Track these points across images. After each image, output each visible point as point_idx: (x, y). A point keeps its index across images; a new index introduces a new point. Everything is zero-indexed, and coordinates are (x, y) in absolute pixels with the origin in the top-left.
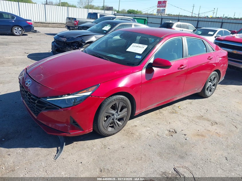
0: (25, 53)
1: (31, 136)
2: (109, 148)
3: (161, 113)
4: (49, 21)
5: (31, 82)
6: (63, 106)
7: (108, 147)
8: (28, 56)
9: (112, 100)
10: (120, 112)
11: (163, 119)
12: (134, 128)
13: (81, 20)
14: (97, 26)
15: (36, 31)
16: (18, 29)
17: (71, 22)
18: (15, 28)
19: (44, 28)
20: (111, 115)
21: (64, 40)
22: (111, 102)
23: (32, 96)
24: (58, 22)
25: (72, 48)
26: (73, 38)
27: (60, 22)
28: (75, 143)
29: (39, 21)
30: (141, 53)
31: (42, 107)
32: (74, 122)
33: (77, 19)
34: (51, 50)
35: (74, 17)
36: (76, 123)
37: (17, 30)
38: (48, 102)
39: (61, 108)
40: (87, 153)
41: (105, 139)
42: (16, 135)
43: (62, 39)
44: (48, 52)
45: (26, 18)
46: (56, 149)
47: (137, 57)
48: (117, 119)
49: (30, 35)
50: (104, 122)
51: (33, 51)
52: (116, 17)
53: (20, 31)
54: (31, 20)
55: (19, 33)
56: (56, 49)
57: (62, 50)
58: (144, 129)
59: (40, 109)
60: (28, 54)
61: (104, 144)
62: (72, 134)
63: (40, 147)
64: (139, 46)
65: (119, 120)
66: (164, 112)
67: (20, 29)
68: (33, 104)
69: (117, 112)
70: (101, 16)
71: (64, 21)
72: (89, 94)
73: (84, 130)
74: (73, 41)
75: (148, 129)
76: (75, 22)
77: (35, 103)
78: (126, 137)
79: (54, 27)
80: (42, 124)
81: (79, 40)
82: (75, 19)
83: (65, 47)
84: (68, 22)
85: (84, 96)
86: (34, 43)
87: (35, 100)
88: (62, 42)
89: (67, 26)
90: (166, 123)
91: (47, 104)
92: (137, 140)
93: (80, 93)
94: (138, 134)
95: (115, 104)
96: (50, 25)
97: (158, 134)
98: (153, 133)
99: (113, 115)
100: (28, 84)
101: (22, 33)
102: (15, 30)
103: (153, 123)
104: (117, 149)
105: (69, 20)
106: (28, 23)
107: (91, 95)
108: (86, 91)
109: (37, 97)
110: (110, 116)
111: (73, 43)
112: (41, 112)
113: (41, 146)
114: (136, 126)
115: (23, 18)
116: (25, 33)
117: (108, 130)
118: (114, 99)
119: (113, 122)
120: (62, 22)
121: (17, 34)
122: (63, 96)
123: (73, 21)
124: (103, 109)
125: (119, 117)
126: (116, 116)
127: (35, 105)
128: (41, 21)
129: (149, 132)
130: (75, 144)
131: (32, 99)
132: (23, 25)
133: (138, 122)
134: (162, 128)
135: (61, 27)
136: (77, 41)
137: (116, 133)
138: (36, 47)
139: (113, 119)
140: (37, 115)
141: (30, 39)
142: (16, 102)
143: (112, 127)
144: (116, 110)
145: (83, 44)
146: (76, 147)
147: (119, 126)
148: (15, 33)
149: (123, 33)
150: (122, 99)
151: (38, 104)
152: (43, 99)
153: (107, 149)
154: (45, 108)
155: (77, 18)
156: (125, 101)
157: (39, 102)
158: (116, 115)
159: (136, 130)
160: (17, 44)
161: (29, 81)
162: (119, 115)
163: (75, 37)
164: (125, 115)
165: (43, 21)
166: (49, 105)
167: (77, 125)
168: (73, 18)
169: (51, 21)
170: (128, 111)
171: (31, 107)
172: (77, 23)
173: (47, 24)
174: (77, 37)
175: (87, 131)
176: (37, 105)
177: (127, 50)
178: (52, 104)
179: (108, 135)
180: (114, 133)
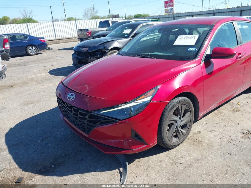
0: (46, 70)
1: (83, 159)
2: (181, 163)
3: (222, 113)
4: (59, 37)
5: (74, 96)
6: (121, 117)
7: (178, 161)
8: (49, 73)
9: (175, 104)
10: (183, 117)
11: (228, 120)
12: (199, 135)
13: (93, 30)
14: (116, 32)
15: (49, 48)
16: (32, 48)
17: (83, 34)
18: (30, 48)
19: (56, 44)
20: (174, 122)
21: (86, 50)
22: (173, 106)
23: (80, 111)
24: (68, 37)
25: (95, 57)
26: (95, 47)
27: (70, 36)
28: (137, 160)
29: (49, 38)
30: (194, 44)
31: (95, 122)
32: (136, 135)
33: (89, 30)
34: (73, 63)
35: (86, 28)
36: (138, 136)
37: (31, 50)
38: (103, 115)
39: (119, 120)
40: (157, 172)
41: (171, 152)
42: (66, 159)
43: (83, 49)
44: (68, 66)
45: (38, 37)
46: (117, 170)
47: (190, 50)
48: (180, 126)
49: (44, 53)
50: (167, 132)
51: (53, 68)
52: (131, 21)
53: (35, 50)
54: (43, 38)
55: (34, 52)
56: (78, 61)
57: (85, 61)
58: (212, 135)
59: (93, 124)
60: (49, 71)
61: (172, 158)
62: (136, 150)
63: (97, 170)
64: (188, 37)
65: (183, 127)
66: (224, 111)
67: (34, 48)
68: (81, 120)
69: (180, 118)
70: (113, 23)
71: (75, 35)
72: (148, 99)
73: (148, 144)
74: (95, 50)
75: (217, 133)
76: (88, 32)
77: (85, 119)
78: (194, 146)
79: (65, 43)
80: (95, 143)
81: (102, 48)
82: (87, 30)
83: (88, 58)
84: (79, 34)
85: (144, 102)
86: (52, 60)
87: (84, 115)
88: (84, 52)
89: (79, 38)
90: (233, 124)
91: (101, 117)
92: (210, 148)
93: (139, 99)
94: (206, 141)
95: (178, 109)
96: (61, 41)
97: (232, 138)
98: (225, 138)
99: (176, 122)
100: (71, 98)
101: (37, 52)
102: (30, 49)
103: (218, 126)
104: (191, 163)
105: (81, 32)
106: (42, 41)
107: (151, 100)
108: (145, 96)
109: (87, 111)
110: (172, 124)
111: (95, 52)
112: (94, 129)
113: (99, 170)
114: (200, 132)
115: (35, 36)
116: (39, 52)
117: (173, 141)
118: (177, 102)
119: (177, 131)
120: (72, 36)
121: (31, 53)
122: (120, 105)
123: (85, 33)
124: (166, 116)
125: (182, 124)
126: (180, 124)
127: (86, 120)
128: (51, 38)
129: (219, 137)
130: (138, 163)
131: (80, 114)
132: (37, 44)
133: (200, 127)
134: (233, 131)
135: (72, 42)
136: (100, 50)
137: (181, 143)
138: (55, 63)
139: (177, 127)
140: (88, 133)
141: (46, 57)
142: (53, 122)
143: (176, 136)
144: (179, 116)
145: (107, 51)
146: (140, 166)
147: (183, 135)
148: (30, 53)
149: (160, 28)
150: (185, 101)
151: (89, 119)
152: (96, 112)
153: (178, 165)
154: (100, 123)
155: (90, 28)
156: (188, 103)
157: (91, 116)
158: (180, 122)
159: (203, 137)
160: (35, 63)
161: (71, 94)
162: (182, 122)
163: (96, 45)
164: (188, 121)
165: (53, 38)
166: (105, 119)
167: (140, 138)
168: (85, 30)
169: (61, 37)
170: (191, 116)
171: (78, 125)
172: (90, 33)
173: (58, 40)
174: (99, 45)
175: (152, 145)
176: (88, 121)
177: (174, 44)
178: (108, 117)
179: (173, 147)
180: (179, 143)
